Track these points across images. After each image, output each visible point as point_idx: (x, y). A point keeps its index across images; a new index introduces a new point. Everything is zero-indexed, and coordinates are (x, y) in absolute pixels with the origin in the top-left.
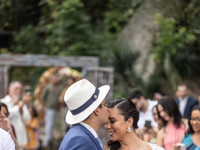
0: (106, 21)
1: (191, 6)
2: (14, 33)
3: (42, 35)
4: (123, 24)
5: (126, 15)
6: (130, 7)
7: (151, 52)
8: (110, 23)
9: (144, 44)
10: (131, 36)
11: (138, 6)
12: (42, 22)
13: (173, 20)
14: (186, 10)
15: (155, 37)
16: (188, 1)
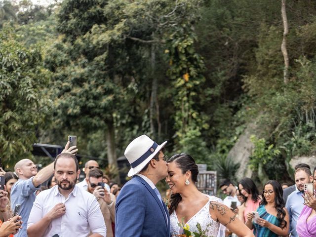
0: (219, 146)
1: (277, 129)
4: (230, 147)
5: (232, 140)
6: (235, 135)
7: (250, 164)
8: (221, 147)
9: (244, 160)
10: (235, 155)
11: (240, 134)
12: (174, 150)
13: (263, 140)
14: (274, 132)
15: (251, 154)
16: (275, 127)
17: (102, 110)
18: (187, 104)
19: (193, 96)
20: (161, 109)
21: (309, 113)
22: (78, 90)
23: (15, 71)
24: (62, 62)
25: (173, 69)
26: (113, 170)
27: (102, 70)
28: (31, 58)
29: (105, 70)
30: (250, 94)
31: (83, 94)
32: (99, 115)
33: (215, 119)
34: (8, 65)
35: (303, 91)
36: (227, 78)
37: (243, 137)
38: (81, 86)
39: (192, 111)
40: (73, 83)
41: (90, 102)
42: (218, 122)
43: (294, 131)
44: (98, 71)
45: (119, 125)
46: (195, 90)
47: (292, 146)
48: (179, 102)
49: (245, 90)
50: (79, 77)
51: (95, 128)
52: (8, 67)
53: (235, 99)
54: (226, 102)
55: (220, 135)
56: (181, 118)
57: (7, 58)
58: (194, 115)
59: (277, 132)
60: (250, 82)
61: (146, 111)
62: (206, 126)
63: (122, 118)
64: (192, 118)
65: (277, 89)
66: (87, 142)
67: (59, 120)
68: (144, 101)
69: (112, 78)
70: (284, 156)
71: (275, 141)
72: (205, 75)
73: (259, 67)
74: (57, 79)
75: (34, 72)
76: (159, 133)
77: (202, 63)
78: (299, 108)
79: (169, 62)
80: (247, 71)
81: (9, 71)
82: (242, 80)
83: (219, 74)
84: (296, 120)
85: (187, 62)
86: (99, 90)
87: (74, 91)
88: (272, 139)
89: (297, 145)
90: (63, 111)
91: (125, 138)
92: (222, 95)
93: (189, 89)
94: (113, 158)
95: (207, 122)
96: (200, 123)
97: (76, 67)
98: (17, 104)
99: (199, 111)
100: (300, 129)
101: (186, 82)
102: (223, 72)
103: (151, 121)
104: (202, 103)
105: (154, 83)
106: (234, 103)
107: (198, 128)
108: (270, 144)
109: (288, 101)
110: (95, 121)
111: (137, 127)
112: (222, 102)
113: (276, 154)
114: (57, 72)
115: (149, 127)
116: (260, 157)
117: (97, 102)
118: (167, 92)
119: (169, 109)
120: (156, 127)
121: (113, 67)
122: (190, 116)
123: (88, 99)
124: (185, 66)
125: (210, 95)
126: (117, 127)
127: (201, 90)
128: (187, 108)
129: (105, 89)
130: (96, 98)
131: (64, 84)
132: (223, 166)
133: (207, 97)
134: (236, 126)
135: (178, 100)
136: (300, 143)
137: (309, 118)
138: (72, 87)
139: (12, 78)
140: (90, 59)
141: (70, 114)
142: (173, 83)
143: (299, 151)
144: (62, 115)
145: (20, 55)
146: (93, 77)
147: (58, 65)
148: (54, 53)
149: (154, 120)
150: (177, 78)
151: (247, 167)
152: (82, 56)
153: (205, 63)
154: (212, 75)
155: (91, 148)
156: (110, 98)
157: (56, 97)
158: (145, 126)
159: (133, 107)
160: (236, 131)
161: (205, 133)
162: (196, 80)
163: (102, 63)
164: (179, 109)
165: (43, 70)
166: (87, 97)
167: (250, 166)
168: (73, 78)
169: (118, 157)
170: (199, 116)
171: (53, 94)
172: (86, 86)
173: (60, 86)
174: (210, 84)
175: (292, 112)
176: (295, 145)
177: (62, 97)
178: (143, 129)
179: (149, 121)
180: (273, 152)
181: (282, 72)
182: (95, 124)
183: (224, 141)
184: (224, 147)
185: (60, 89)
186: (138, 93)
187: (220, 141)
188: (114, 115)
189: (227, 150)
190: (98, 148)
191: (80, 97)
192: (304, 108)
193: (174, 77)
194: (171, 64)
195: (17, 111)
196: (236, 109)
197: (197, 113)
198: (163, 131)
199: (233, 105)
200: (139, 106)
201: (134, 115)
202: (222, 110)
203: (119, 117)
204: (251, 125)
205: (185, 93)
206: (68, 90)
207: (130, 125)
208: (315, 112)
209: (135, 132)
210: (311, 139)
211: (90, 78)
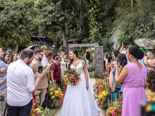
0: (106, 35)
2: (82, 40)
3: (90, 40)
4: (111, 35)
5: (112, 33)
6: (113, 31)
8: (108, 35)
9: (116, 40)
10: (113, 38)
11: (115, 30)
15: (119, 38)
16: (128, 27)
17: (60, 23)
18: (93, 19)
19: (96, 16)
21: (141, 21)
22: (50, 16)
23: (23, 10)
24: (44, 5)
25: (87, 6)
26: (65, 46)
27: (60, 8)
28: (30, 4)
29: (61, 7)
30: (118, 14)
31: (52, 17)
32: (59, 25)
35: (139, 12)
36: (109, 8)
37: (116, 31)
38: (52, 14)
39: (95, 22)
40: (49, 13)
41: (55, 20)
42: (106, 26)
43: (136, 28)
44: (58, 8)
45: (68, 28)
46: (96, 14)
47: (135, 34)
48: (90, 19)
49: (116, 13)
50: (51, 10)
51: (58, 30)
52: (20, 8)
53: (113, 16)
54: (109, 18)
55: (107, 31)
56: (91, 25)
57: (20, 4)
58: (96, 23)
59: (129, 29)
60: (118, 10)
61: (78, 22)
64: (96, 24)
65: (129, 12)
66: (55, 35)
67: (44, 27)
68: (77, 18)
69: (64, 10)
70: (132, 38)
71: (129, 33)
72: (101, 8)
73: (121, 4)
74: (42, 11)
75: (31, 9)
76: (84, 31)
78: (138, 19)
80: (117, 5)
82: (115, 9)
83: (106, 7)
84: (136, 24)
85: (93, 3)
86: (59, 15)
87: (49, 16)
88: (127, 32)
90: (45, 24)
91: (70, 33)
92: (107, 15)
93: (94, 13)
94: (65, 41)
95: (102, 26)
96: (99, 27)
97: (50, 7)
98: (24, 22)
99: (98, 22)
100: (138, 27)
101: (93, 11)
102: (107, 6)
103: (80, 26)
104: (99, 18)
105: (81, 11)
106: (112, 18)
107: (98, 28)
108: (127, 34)
109: (133, 16)
111: (75, 29)
112: (107, 18)
113: (129, 38)
114: (43, 9)
115: (80, 28)
116: (122, 39)
117: (58, 20)
118: (85, 15)
119: (87, 21)
120: (82, 28)
121: (64, 6)
124: (92, 5)
127: (99, 13)
128: (93, 21)
129: (61, 15)
130: (58, 18)
131: (45, 14)
132: (107, 43)
133: (101, 16)
134: (113, 27)
135: (90, 18)
136: (138, 33)
137: (142, 23)
138: (48, 14)
139: (22, 12)
140: (55, 4)
141: (48, 25)
142: (88, 11)
143: (138, 36)
144: (45, 25)
145: (25, 3)
146: (56, 10)
147: (43, 6)
148: (41, 2)
150: (89, 9)
152: (52, 2)
153: (100, 3)
154: (103, 7)
155: (57, 37)
156: (63, 18)
157: (42, 19)
158: (78, 28)
159: (73, 21)
160: (113, 29)
161: (101, 30)
162: (97, 10)
163: (59, 5)
164: (91, 21)
165: (34, 9)
166: (54, 18)
167: (118, 43)
168: (48, 11)
169: (67, 41)
170: (98, 24)
171: (41, 17)
172: (54, 14)
173: (44, 14)
174: (102, 11)
175: (135, 21)
176: (136, 34)
177: (44, 18)
178: (77, 29)
179: (79, 26)
180: (128, 37)
181: (130, 5)
182: (57, 28)
183: (109, 33)
185: (44, 15)
186: (75, 16)
187: (107, 33)
188: (66, 24)
189: (110, 37)
190: (60, 37)
191: (51, 18)
192: (140, 19)
193: (88, 9)
194: (86, 4)
195: (24, 25)
196: (113, 20)
197: (98, 23)
199: (112, 19)
200: (76, 20)
201: (74, 24)
202: (107, 21)
204: (119, 26)
205: (92, 15)
206: (47, 16)
207: (72, 28)
208: (144, 20)
209: (74, 31)
210: (143, 31)
211: (55, 11)
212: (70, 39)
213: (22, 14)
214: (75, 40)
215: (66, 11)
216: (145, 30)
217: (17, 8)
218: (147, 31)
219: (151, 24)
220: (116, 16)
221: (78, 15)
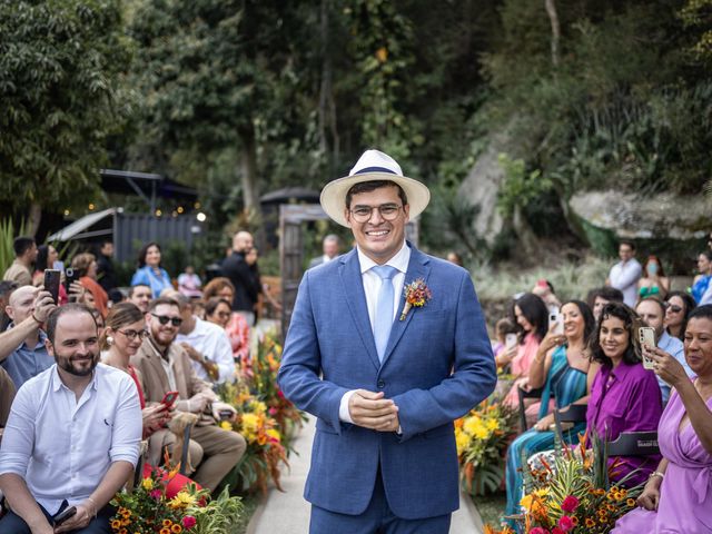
0: (441, 174)
1: (545, 144)
4: (462, 176)
5: (465, 164)
6: (471, 155)
7: (497, 205)
8: (446, 176)
9: (487, 198)
10: (472, 191)
11: (480, 152)
13: (521, 162)
14: (539, 149)
15: (500, 187)
16: (541, 139)
17: (233, 112)
18: (384, 102)
19: (394, 88)
20: (339, 111)
21: (599, 115)
22: (190, 77)
23: (71, 41)
24: (163, 29)
25: (358, 41)
26: (254, 218)
27: (235, 43)
28: (102, 18)
29: (238, 42)
30: (494, 83)
31: (199, 84)
32: (227, 119)
33: (435, 127)
34: (59, 30)
35: (587, 76)
36: (454, 56)
37: (484, 159)
38: (196, 70)
39: (392, 112)
40: (182, 66)
41: (212, 98)
42: (438, 133)
43: (575, 146)
44: (227, 44)
45: (264, 138)
46: (397, 77)
47: (574, 172)
48: (369, 99)
49: (485, 78)
50: (192, 54)
51: (221, 144)
52: (58, 35)
53: (468, 93)
54: (453, 97)
55: (445, 155)
56: (374, 125)
57: (56, 17)
58: (398, 120)
59: (545, 149)
60: (493, 64)
61: (313, 114)
62: (418, 140)
63: (271, 125)
64: (394, 125)
65: (542, 74)
66: (207, 168)
67: (156, 130)
68: (309, 96)
69: (251, 56)
70: (559, 190)
71: (542, 165)
72: (416, 51)
73: (509, 38)
74: (153, 58)
75: (106, 42)
76: (337, 153)
77: (408, 31)
78: (583, 107)
79: (351, 30)
80: (489, 45)
81: (61, 41)
82: (479, 61)
83: (441, 50)
84: (578, 127)
85: (383, 29)
86: (228, 76)
87: (183, 78)
88: (536, 160)
89: (581, 172)
90: (164, 114)
91: (276, 162)
92: (446, 86)
93: (388, 76)
94: (253, 196)
95: (420, 133)
96: (407, 135)
97: (188, 39)
98: (73, 98)
99: (406, 114)
100: (587, 142)
101: (382, 64)
102: (446, 47)
103: (321, 132)
104: (410, 99)
105: (326, 65)
106: (467, 100)
107: (404, 142)
108: (533, 169)
109: (563, 94)
110: (220, 131)
111: (296, 143)
112: (445, 98)
113: (546, 188)
114: (154, 47)
115: (319, 142)
116: (516, 192)
117: (224, 97)
118: (349, 81)
119: (354, 111)
120: (330, 142)
121: (252, 38)
122: (390, 122)
123: (207, 92)
124: (379, 36)
125: (425, 86)
126: (261, 143)
127: (408, 77)
128: (384, 108)
129: (239, 76)
130: (223, 90)
131: (165, 67)
133: (419, 89)
134: (472, 139)
135: (369, 94)
136: (588, 168)
137: (601, 123)
138: (181, 71)
139: (64, 52)
140: (213, 24)
141: (175, 118)
142: (359, 65)
143: (585, 181)
144: (161, 121)
145: (80, 13)
146: (217, 55)
147: (156, 33)
148: (149, 15)
149: (327, 130)
150: (366, 55)
151: (493, 212)
152: (198, 19)
153: (415, 32)
154: (427, 51)
155: (216, 179)
156: (248, 90)
157: (152, 90)
158: (311, 140)
159: (290, 108)
160: (471, 147)
161: (417, 152)
162: (400, 60)
163: (233, 31)
164: (371, 110)
165: (121, 39)
166: (206, 89)
167: (498, 209)
168: (181, 56)
169: (262, 194)
170: (406, 122)
171: (147, 84)
172: (205, 69)
173: (159, 71)
174: (424, 66)
175: (569, 114)
176: (578, 171)
177: (161, 89)
178: (308, 146)
179: (318, 131)
180: (539, 184)
181: (548, 46)
182: (220, 137)
183: (451, 165)
184: (452, 177)
185: (159, 75)
186: (299, 84)
187: (443, 166)
188: (257, 122)
189: (457, 182)
190: (228, 178)
192: (591, 106)
193: (360, 55)
194: (355, 32)
195: (72, 111)
196: (471, 110)
197: (403, 117)
198: (342, 148)
199: (466, 103)
200: (300, 105)
201: (291, 121)
202: (445, 112)
203: (264, 123)
204: (499, 136)
205: (381, 81)
206: (173, 77)
207: (285, 139)
208: (611, 114)
209: (293, 151)
210: (606, 159)
211: (211, 57)
212: (275, 189)
213: (65, 63)
214: (297, 191)
215: (261, 60)
216: (616, 154)
217: (44, 32)
218: (624, 159)
219: (642, 130)
220: (482, 91)
221: (310, 82)
